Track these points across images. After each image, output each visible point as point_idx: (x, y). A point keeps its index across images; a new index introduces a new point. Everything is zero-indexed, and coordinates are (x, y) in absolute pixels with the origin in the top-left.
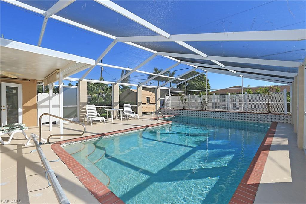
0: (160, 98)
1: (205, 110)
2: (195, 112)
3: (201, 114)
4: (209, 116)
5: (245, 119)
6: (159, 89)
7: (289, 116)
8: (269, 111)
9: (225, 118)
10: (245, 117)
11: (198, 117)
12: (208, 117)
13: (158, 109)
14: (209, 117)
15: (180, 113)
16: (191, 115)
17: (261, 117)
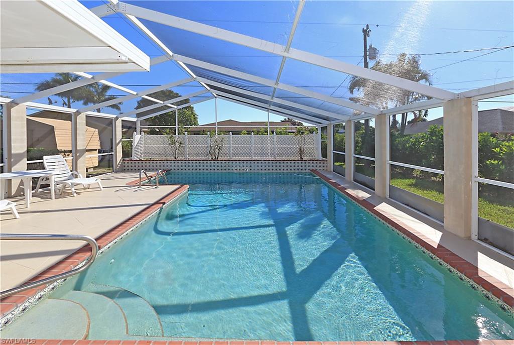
0: (122, 139)
1: (218, 159)
2: (203, 163)
3: (214, 166)
4: (229, 168)
5: (280, 170)
6: (120, 120)
7: (326, 162)
8: (301, 157)
9: (254, 170)
10: (280, 166)
11: (209, 171)
12: (227, 171)
13: (118, 163)
14: (229, 170)
15: (173, 168)
16: (196, 170)
17: (298, 164)
